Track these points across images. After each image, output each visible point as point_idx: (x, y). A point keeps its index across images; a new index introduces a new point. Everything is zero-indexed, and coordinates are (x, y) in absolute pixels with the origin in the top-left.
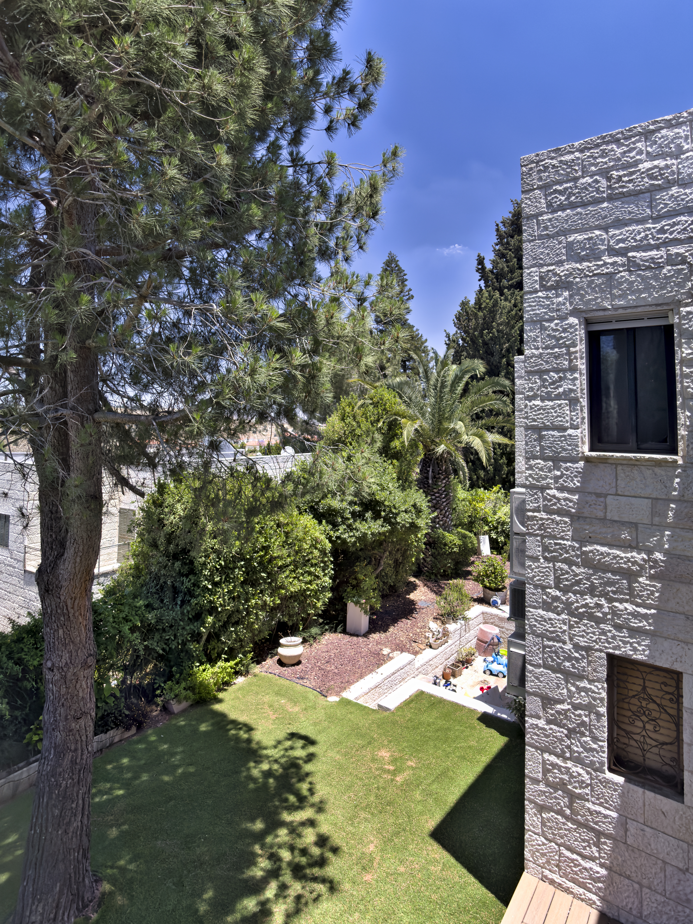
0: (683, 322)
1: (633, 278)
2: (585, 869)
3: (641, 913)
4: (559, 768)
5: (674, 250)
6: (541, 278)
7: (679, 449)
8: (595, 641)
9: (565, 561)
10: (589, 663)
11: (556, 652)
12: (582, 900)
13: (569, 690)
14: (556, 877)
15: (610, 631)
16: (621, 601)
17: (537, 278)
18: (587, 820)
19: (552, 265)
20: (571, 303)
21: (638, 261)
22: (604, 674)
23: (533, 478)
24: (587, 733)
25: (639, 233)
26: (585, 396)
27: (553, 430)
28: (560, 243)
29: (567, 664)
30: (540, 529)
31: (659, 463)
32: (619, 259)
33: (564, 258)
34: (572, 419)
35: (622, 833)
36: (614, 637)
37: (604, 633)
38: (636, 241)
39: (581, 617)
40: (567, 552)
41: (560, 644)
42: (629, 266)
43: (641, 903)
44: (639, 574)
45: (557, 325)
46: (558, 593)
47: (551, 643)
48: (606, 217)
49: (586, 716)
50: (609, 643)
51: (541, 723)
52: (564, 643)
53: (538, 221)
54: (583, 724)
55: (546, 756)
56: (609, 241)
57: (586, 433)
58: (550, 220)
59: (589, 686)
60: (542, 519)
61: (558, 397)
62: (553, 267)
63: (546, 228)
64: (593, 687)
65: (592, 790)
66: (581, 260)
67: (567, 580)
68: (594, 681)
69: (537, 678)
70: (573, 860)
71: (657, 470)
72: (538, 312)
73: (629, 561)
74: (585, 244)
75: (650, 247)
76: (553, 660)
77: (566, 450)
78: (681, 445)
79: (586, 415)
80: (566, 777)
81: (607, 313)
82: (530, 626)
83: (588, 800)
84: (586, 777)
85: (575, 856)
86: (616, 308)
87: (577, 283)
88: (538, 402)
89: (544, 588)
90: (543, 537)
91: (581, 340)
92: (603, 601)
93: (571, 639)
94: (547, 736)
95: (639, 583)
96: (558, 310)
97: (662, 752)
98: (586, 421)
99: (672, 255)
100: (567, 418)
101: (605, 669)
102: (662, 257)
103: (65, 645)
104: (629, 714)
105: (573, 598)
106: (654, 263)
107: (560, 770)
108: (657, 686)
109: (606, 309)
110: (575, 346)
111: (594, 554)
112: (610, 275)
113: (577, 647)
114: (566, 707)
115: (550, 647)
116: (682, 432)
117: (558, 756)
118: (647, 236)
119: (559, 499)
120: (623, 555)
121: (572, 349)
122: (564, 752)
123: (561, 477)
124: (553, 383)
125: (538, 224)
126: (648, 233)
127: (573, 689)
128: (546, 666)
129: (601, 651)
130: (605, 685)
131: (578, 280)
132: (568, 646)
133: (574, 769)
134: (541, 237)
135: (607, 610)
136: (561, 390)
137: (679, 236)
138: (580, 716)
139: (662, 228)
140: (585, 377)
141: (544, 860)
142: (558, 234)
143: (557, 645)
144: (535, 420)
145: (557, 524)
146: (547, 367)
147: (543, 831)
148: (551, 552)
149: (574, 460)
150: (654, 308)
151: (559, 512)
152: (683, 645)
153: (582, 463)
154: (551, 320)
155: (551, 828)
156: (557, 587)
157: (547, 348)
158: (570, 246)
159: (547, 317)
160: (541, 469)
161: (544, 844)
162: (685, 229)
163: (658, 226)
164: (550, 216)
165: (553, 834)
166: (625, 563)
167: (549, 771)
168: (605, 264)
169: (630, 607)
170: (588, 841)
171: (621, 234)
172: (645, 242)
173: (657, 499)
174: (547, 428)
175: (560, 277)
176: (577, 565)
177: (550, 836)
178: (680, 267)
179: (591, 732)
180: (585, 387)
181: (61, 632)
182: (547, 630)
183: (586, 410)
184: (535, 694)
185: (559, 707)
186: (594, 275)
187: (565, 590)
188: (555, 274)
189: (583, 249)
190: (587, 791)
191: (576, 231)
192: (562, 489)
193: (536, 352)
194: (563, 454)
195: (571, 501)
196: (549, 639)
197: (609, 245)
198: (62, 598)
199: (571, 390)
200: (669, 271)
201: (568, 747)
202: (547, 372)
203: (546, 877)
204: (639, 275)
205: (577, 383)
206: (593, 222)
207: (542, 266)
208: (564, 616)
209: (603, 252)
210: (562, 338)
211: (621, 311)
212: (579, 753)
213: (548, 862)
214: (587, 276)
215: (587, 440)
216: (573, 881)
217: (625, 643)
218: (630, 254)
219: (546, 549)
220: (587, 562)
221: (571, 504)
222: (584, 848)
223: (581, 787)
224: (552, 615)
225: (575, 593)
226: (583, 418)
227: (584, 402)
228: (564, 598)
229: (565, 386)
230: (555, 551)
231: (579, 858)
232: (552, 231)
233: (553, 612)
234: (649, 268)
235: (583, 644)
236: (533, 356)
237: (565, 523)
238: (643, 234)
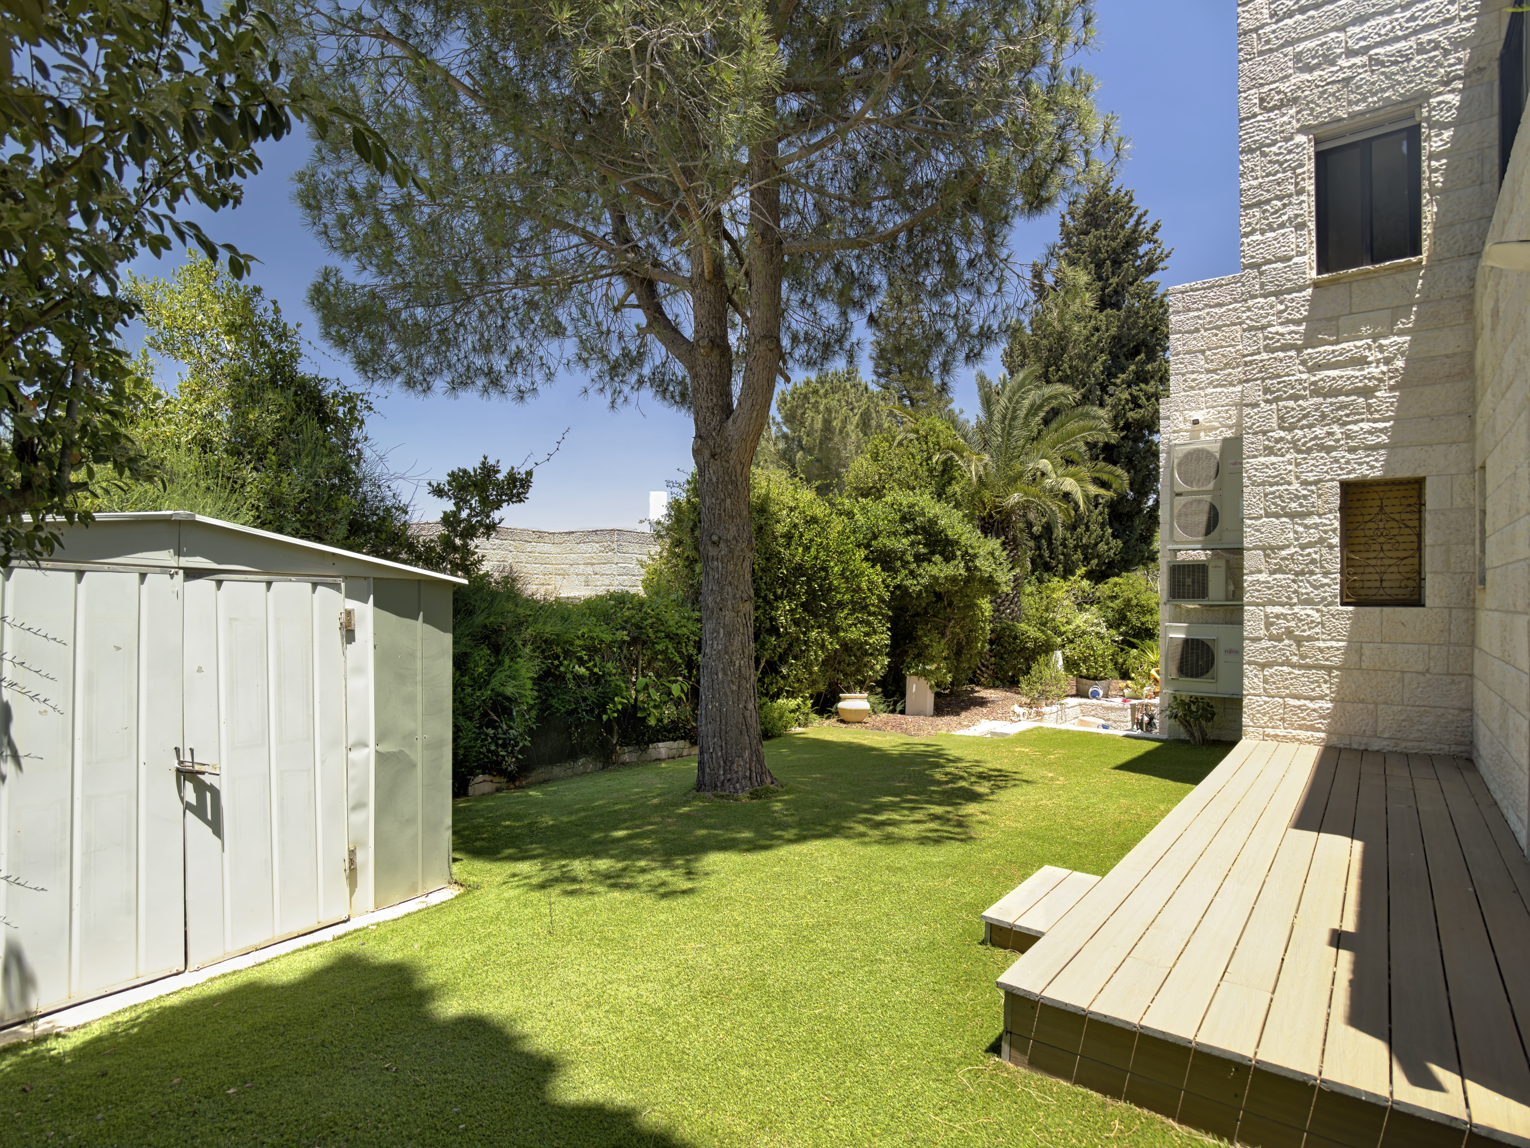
0: (1434, 113)
1: (1375, 77)
2: (1314, 710)
3: (1375, 731)
4: (1284, 616)
5: (1424, 37)
6: (1262, 100)
7: (1424, 249)
8: (1327, 472)
9: (1290, 398)
10: (1319, 496)
11: (1280, 497)
12: (1310, 743)
13: (1296, 532)
14: (1281, 732)
15: (1343, 457)
16: (1355, 422)
17: (1257, 101)
18: (1317, 660)
19: (1275, 82)
20: (1298, 121)
21: (1382, 58)
22: (1336, 502)
23: (1252, 320)
24: (1317, 570)
25: (1384, 26)
26: (1313, 219)
27: (1275, 262)
28: (1286, 55)
29: (1293, 505)
30: (1260, 372)
31: (1400, 269)
32: (1357, 60)
33: (1291, 71)
34: (1298, 246)
35: (1356, 658)
36: (1348, 462)
37: (1336, 461)
38: (1380, 35)
39: (1309, 451)
40: (1293, 388)
41: (1286, 487)
42: (1370, 66)
43: (1376, 721)
44: (1376, 388)
45: (1280, 148)
46: (1282, 434)
47: (1275, 488)
48: (1344, 15)
49: (1316, 553)
50: (1342, 469)
51: (1263, 577)
52: (1289, 483)
53: (1259, 35)
54: (1313, 561)
55: (1269, 609)
56: (1347, 42)
57: (1314, 257)
58: (1274, 32)
59: (1319, 521)
60: (1261, 361)
61: (1282, 226)
62: (1277, 84)
63: (1268, 42)
64: (1324, 521)
65: (1323, 627)
66: (1310, 69)
67: (1292, 417)
68: (1325, 514)
69: (1258, 530)
70: (1299, 707)
71: (1399, 277)
72: (1257, 138)
73: (1365, 378)
74: (1317, 51)
75: (1397, 39)
76: (1277, 505)
77: (1290, 281)
78: (1426, 245)
79: (1314, 239)
80: (1293, 624)
81: (1341, 124)
82: (1249, 478)
83: (1318, 639)
84: (1316, 616)
85: (1302, 702)
86: (1352, 116)
87: (1306, 96)
88: (1257, 237)
89: (1264, 433)
90: (1263, 379)
91: (1310, 159)
92: (1335, 428)
93: (1297, 478)
94: (1269, 588)
95: (1376, 397)
96: (1282, 132)
97: (1402, 569)
98: (1314, 245)
99: (1422, 43)
100: (1293, 246)
101: (1338, 497)
102: (1411, 47)
103: (732, 517)
104: (1363, 540)
105: (1300, 433)
106: (1401, 56)
107: (1285, 618)
108: (1397, 502)
109: (1341, 119)
110: (1301, 165)
111: (1324, 381)
112: (1347, 81)
113: (1305, 483)
114: (1292, 550)
115: (1273, 493)
116: (1427, 230)
117: (1282, 605)
118: (1394, 27)
119: (1282, 335)
120: (1358, 374)
121: (1299, 171)
122: (1290, 598)
123: (1285, 311)
124: (1276, 212)
125: (1259, 39)
126: (1395, 24)
127: (1301, 529)
128: (1268, 515)
129: (1333, 480)
130: (1338, 515)
131: (1307, 93)
132: (1296, 485)
133: (1302, 612)
134: (1261, 53)
135: (1340, 436)
136: (1285, 218)
137: (1432, 21)
138: (1309, 554)
139: (1413, 15)
140: (1313, 198)
141: (1266, 719)
142: (1283, 46)
143: (1281, 488)
144: (1252, 257)
145: (1281, 361)
146: (1268, 196)
147: (1265, 689)
148: (1272, 393)
149: (1301, 289)
150: (1399, 107)
151: (1284, 348)
152: (1426, 448)
153: (1310, 291)
154: (1274, 143)
155: (1274, 683)
156: (1282, 428)
157: (1268, 175)
158: (1298, 57)
159: (1268, 141)
160: (1262, 308)
161: (1266, 703)
162: (1440, 12)
163: (1408, 14)
164: (1274, 27)
165: (1278, 688)
166: (1361, 381)
167: (1272, 624)
168: (1342, 68)
169: (1366, 426)
170: (1317, 681)
171: (1362, 31)
172: (1392, 35)
173: (1398, 307)
174: (1269, 262)
175: (1285, 94)
176: (1303, 398)
177: (1272, 693)
178: (1433, 54)
179: (1322, 567)
180: (1313, 209)
181: (728, 501)
182: (1269, 476)
183: (1314, 233)
184: (1255, 548)
185: (1284, 553)
186: (1328, 84)
187: (1290, 429)
188: (1279, 93)
189: (1313, 58)
190: (1317, 630)
191: (1307, 38)
192: (1288, 322)
193: (1255, 183)
194: (1289, 285)
195: (1296, 333)
196: (1271, 485)
197: (1347, 48)
198: (732, 462)
199: (1297, 216)
200: (1419, 62)
201: (1295, 592)
202: (1268, 202)
203: (1268, 736)
204: (1383, 73)
205: (1305, 205)
206: (1328, 24)
207: (1262, 85)
208: (1288, 456)
209: (1339, 56)
210: (1286, 161)
211: (1359, 118)
212: (1307, 594)
213: (1271, 718)
214: (1317, 86)
215: (1314, 265)
216: (1301, 727)
217: (1360, 464)
218: (1372, 52)
219: (1266, 391)
220: (1317, 391)
221: (1297, 336)
222: (1313, 690)
223: (1310, 628)
224: (1273, 459)
225: (1302, 428)
226: (1312, 243)
227: (1312, 226)
228: (1289, 437)
229: (1290, 212)
230: (1278, 390)
231: (1307, 702)
232: (1276, 43)
233: (1276, 455)
234: (1395, 63)
235: (1312, 479)
236: (1252, 187)
237: (1291, 357)
238: (1389, 27)
